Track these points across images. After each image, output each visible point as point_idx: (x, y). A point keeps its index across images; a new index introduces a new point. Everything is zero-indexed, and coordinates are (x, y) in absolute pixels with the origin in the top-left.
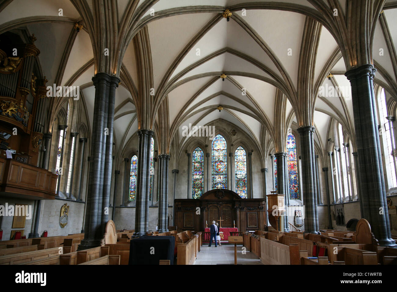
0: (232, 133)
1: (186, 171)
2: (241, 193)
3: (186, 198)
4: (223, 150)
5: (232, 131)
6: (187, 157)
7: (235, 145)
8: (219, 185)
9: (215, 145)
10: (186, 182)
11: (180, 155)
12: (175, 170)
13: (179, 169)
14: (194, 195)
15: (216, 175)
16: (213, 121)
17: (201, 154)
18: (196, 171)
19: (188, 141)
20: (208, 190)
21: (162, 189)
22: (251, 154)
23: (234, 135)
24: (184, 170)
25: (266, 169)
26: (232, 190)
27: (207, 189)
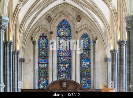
0: (76, 18)
1: (31, 60)
2: (85, 83)
3: (33, 88)
4: (68, 37)
5: (77, 17)
6: (33, 45)
7: (79, 32)
8: (64, 74)
9: (60, 31)
10: (32, 71)
11: (26, 43)
12: (21, 59)
13: (25, 58)
14: (40, 85)
15: (60, 63)
16: (58, 5)
17: (46, 41)
18: (41, 59)
19: (33, 27)
20: (54, 81)
21: (15, 82)
22: (95, 43)
23: (79, 21)
24: (30, 59)
25: (109, 58)
26: (77, 81)
27: (52, 78)
